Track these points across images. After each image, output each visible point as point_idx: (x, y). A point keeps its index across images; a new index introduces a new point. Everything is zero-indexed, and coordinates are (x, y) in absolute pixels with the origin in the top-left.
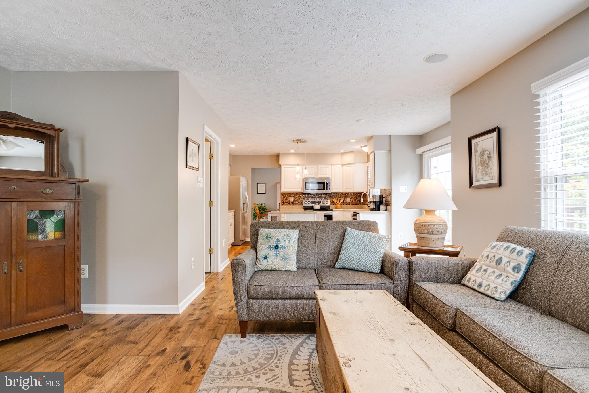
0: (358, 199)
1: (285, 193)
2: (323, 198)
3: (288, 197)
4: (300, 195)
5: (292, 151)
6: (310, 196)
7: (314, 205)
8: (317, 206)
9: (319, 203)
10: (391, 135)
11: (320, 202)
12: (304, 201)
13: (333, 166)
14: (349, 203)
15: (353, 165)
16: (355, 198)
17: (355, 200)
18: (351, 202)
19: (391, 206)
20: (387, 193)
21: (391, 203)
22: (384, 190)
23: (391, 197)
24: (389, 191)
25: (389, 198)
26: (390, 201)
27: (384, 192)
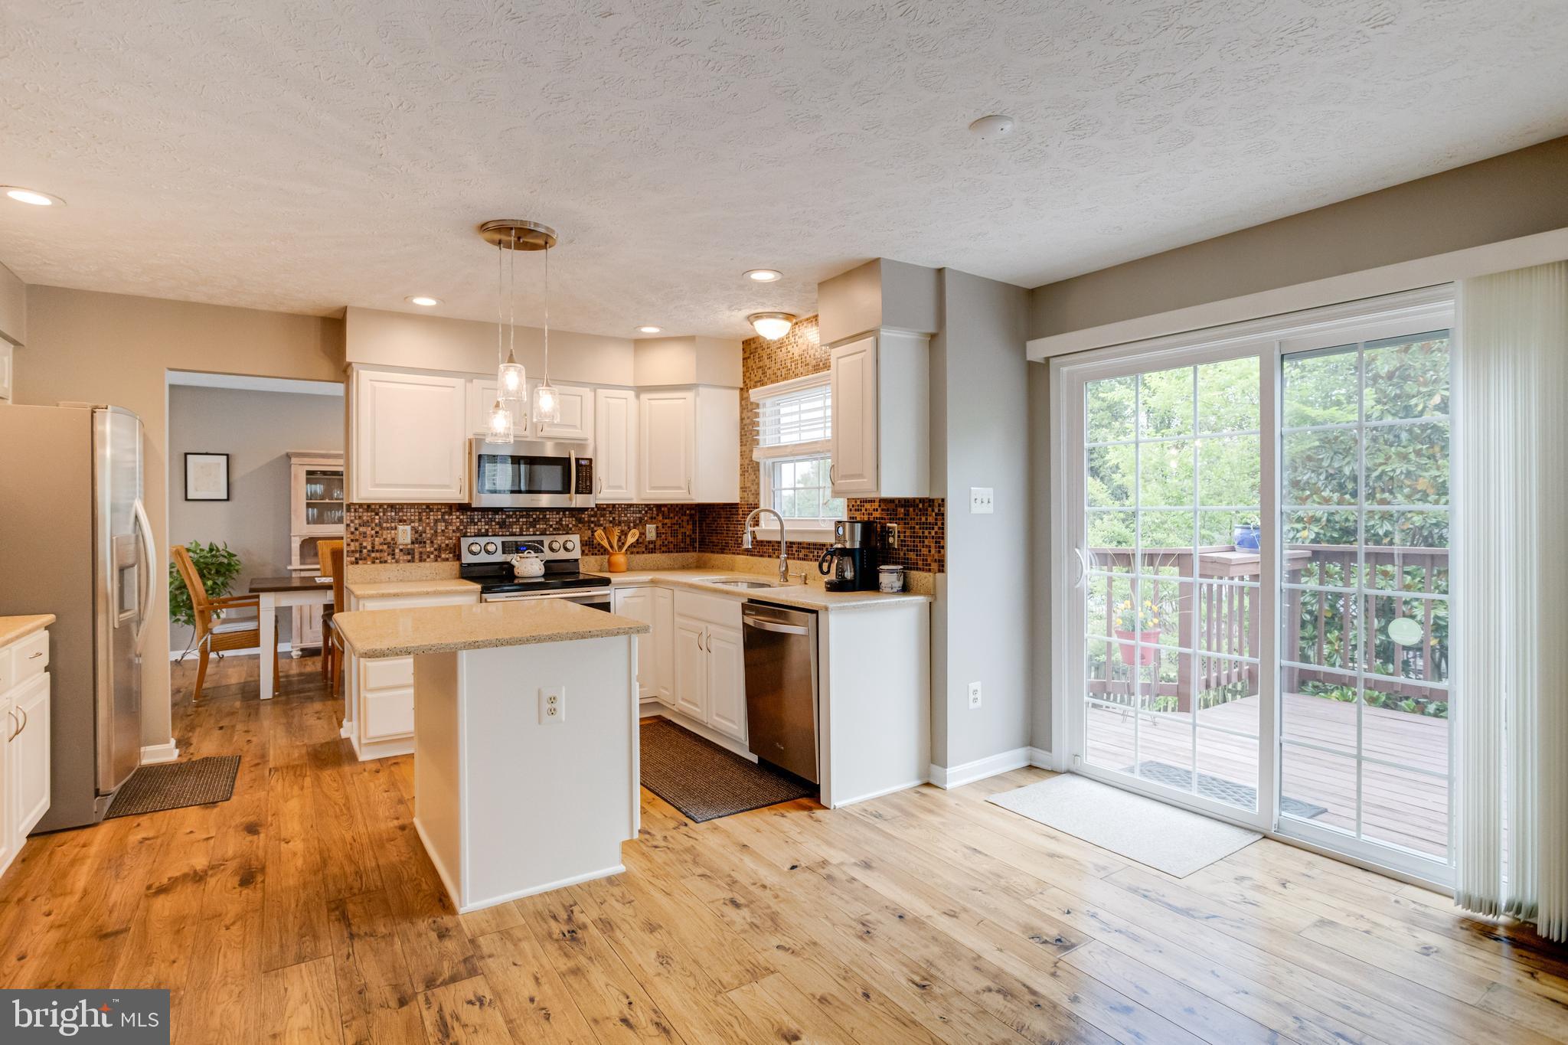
0: (683, 530)
1: (369, 507)
2: (551, 526)
3: (385, 525)
4: (443, 514)
5: (425, 302)
6: (491, 520)
7: (514, 559)
8: (530, 566)
9: (537, 550)
10: (940, 272)
11: (541, 543)
12: (465, 543)
13: (599, 391)
14: (651, 546)
15: (689, 395)
16: (676, 527)
17: (674, 534)
18: (659, 543)
19: (943, 571)
20: (905, 515)
21: (939, 561)
22: (877, 504)
23: (936, 533)
24: (921, 506)
25: (926, 537)
26: (930, 551)
27: (882, 510)
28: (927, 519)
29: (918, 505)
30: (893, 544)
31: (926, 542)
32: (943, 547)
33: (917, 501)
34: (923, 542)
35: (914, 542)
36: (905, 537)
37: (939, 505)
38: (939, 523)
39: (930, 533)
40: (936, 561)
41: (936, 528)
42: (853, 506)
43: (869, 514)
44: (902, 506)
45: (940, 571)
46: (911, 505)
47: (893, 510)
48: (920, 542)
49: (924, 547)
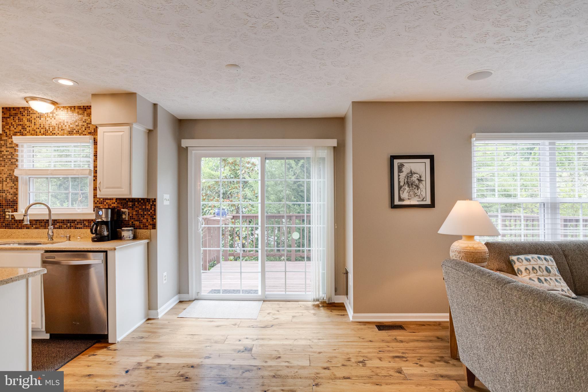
19: (155, 229)
20: (132, 205)
21: (153, 224)
22: (114, 201)
23: (151, 213)
24: (142, 201)
25: (145, 215)
26: (147, 221)
27: (118, 203)
28: (145, 207)
29: (140, 201)
30: (125, 218)
31: (145, 217)
32: (155, 219)
33: (140, 200)
34: (144, 217)
35: (138, 217)
36: (132, 215)
37: (153, 201)
38: (153, 209)
39: (147, 213)
40: (151, 224)
41: (151, 211)
42: (98, 201)
43: (109, 205)
44: (131, 202)
45: (153, 229)
46: (136, 201)
47: (125, 203)
48: (142, 217)
49: (144, 219)
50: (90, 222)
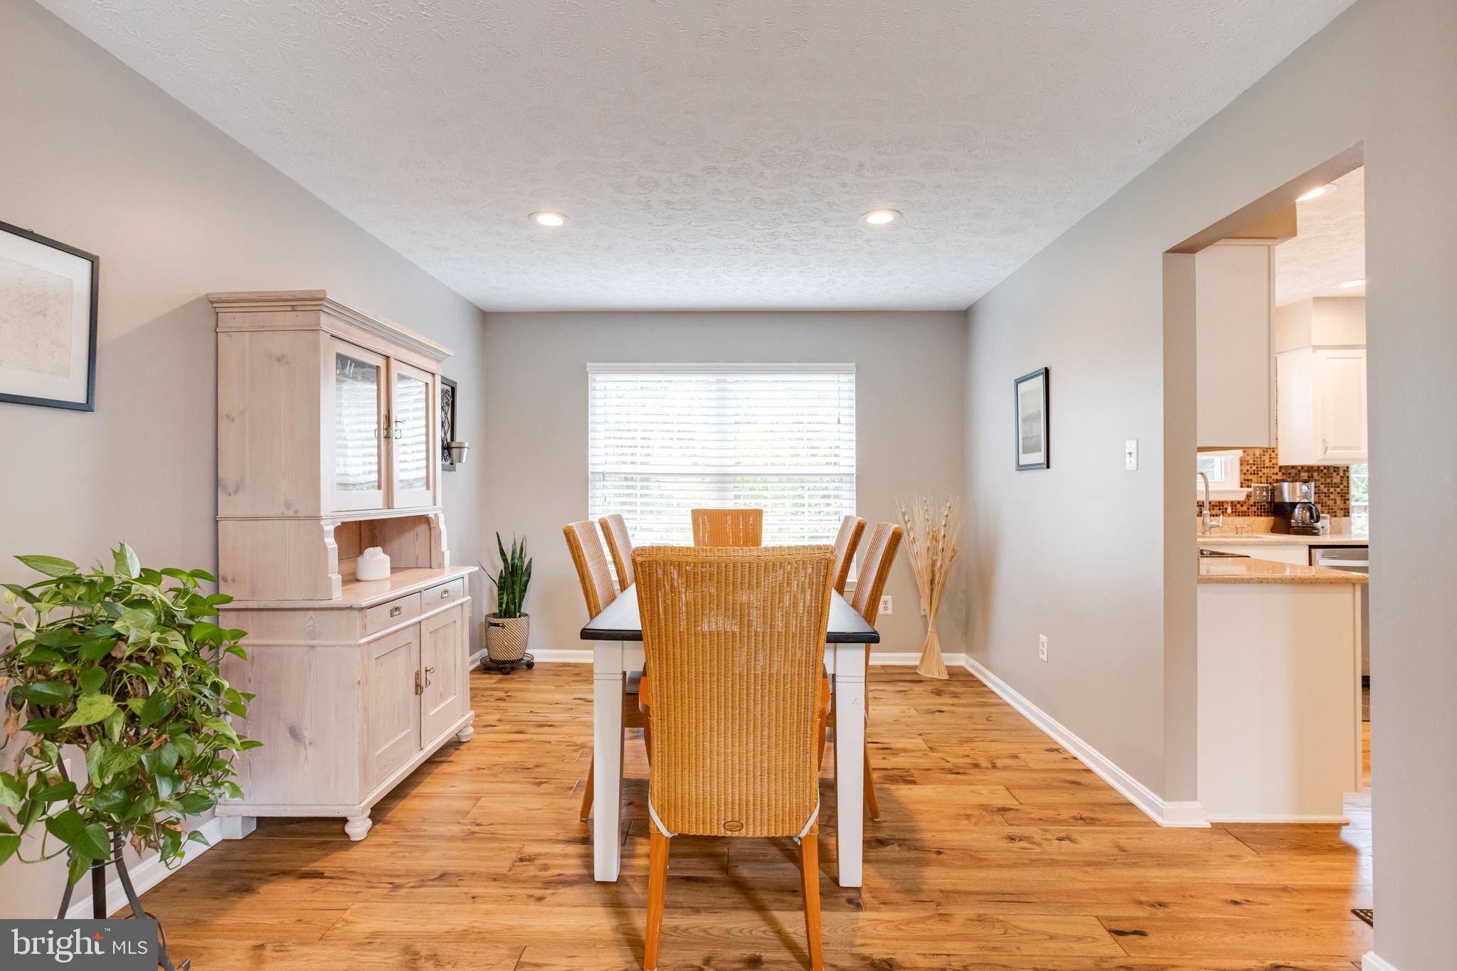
19: (1348, 516)
21: (1345, 509)
23: (1342, 490)
25: (1332, 493)
26: (1335, 503)
27: (1283, 474)
28: (1332, 480)
29: (1322, 471)
31: (1332, 496)
33: (1322, 468)
34: (1329, 496)
37: (1344, 471)
38: (1345, 484)
39: (1335, 490)
40: (1341, 509)
41: (1342, 487)
42: (1248, 471)
43: (1267, 477)
44: (1306, 471)
45: (1345, 516)
46: (1316, 470)
47: (1296, 474)
48: (1325, 497)
49: (1329, 500)
50: (1236, 506)
